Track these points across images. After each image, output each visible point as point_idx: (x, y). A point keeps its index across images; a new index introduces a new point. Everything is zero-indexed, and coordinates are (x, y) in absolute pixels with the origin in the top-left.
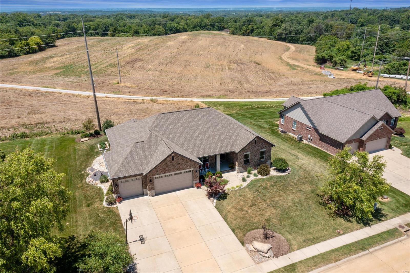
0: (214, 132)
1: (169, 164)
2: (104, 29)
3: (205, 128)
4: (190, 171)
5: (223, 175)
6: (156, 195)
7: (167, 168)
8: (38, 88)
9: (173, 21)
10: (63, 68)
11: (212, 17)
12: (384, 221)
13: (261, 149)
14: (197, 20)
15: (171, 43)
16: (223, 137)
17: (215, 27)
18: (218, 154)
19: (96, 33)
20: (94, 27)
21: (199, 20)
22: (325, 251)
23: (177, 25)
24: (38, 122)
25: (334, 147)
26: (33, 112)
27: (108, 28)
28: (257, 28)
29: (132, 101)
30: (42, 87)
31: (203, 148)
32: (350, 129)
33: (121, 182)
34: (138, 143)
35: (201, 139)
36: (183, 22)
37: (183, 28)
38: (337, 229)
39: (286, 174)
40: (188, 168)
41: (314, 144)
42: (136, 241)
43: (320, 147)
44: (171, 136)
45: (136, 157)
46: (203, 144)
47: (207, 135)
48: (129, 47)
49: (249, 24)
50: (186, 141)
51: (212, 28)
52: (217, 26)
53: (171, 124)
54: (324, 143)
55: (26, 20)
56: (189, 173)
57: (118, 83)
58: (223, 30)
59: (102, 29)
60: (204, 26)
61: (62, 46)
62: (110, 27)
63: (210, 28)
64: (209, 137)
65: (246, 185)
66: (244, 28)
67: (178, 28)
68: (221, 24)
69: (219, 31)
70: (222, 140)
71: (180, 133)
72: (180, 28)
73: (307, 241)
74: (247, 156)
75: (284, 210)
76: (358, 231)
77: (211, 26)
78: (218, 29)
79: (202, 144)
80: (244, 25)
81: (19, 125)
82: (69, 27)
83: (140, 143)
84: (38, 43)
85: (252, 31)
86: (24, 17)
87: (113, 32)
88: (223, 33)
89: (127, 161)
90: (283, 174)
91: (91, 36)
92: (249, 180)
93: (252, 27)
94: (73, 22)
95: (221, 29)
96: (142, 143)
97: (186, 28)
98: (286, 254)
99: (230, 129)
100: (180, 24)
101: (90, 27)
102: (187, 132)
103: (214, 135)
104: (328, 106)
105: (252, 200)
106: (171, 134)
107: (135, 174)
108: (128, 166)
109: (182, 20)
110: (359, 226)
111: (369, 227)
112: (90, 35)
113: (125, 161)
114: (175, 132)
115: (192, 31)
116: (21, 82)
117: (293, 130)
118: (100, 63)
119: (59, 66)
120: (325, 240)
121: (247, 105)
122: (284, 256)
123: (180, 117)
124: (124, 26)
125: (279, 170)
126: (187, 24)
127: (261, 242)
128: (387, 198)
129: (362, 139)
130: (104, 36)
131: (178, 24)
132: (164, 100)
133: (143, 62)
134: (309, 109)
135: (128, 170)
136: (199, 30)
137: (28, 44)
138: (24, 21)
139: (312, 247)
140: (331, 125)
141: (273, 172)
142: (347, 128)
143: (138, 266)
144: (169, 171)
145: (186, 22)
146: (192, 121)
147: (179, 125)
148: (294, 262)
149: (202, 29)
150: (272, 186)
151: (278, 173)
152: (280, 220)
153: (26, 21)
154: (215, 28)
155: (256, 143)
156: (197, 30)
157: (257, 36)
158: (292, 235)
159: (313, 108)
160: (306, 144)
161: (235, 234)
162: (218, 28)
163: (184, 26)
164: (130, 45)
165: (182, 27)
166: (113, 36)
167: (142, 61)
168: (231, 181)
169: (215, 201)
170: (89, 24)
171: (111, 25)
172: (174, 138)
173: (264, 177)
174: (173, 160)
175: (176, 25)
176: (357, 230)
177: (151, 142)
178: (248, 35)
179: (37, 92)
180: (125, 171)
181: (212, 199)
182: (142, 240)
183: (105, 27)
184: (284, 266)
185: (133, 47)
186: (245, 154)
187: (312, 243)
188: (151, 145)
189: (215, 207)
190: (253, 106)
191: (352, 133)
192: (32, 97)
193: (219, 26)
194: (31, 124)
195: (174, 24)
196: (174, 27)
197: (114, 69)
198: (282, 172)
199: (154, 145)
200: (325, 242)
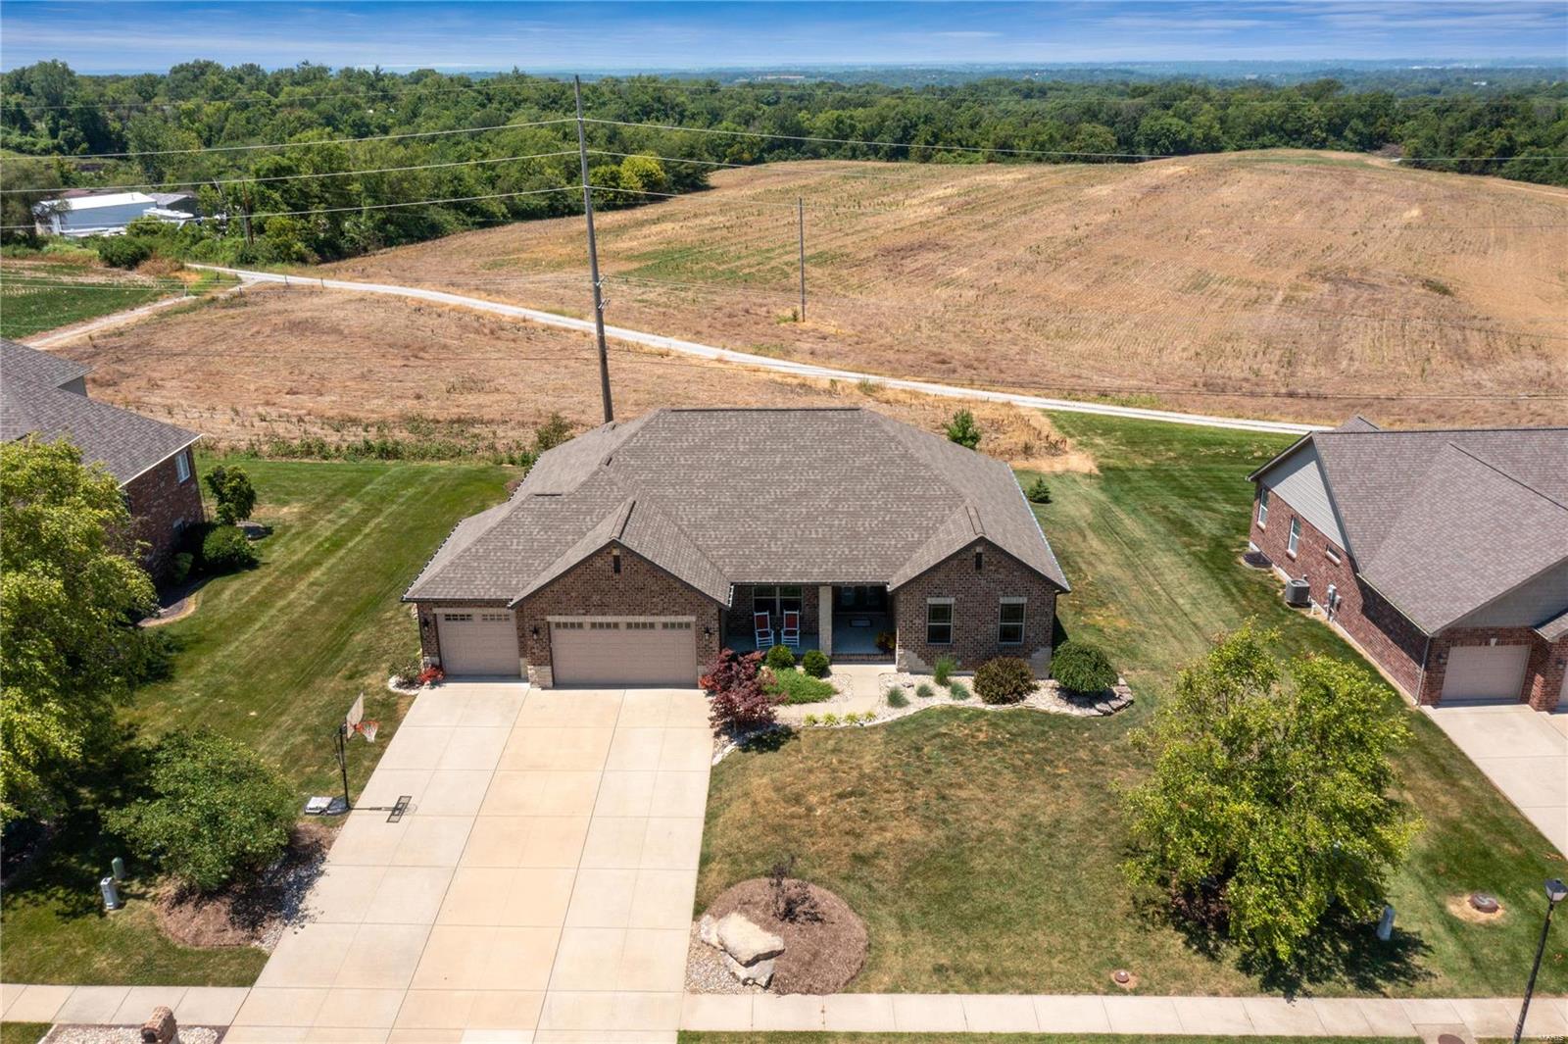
0: (836, 500)
1: (604, 584)
2: (899, 133)
3: (807, 481)
4: (688, 625)
5: (834, 668)
6: (557, 684)
7: (596, 598)
8: (529, 313)
9: (1167, 107)
10: (655, 258)
11: (1340, 95)
12: (1385, 996)
13: (1005, 594)
14: (1267, 107)
15: (1103, 191)
16: (864, 525)
17: (1348, 133)
18: (825, 584)
19: (868, 146)
20: (867, 125)
21: (1278, 105)
22: (987, 1030)
23: (1183, 123)
24: (455, 417)
25: (1403, 648)
26: (471, 385)
27: (913, 132)
28: (1532, 143)
29: (795, 382)
30: (547, 312)
31: (769, 554)
32: (1483, 577)
33: (448, 618)
34: (540, 499)
35: (776, 520)
36: (1208, 112)
37: (1206, 137)
38: (1127, 966)
39: (1094, 712)
40: (677, 613)
41: (1344, 626)
42: (379, 809)
43: (1361, 641)
44: (670, 491)
45: (515, 541)
46: (777, 539)
47: (807, 507)
48: (931, 200)
49: (1499, 125)
50: (718, 517)
51: (1331, 138)
52: (1355, 132)
53: (691, 450)
54: (1373, 627)
55: (663, 99)
56: (683, 632)
57: (795, 319)
58: (1379, 148)
59: (892, 132)
60: (1297, 131)
61: (729, 187)
62: (921, 127)
63: (1325, 140)
64: (810, 517)
65: (888, 719)
66: (1470, 140)
67: (1183, 136)
68: (1372, 124)
69: (1362, 151)
70: (855, 536)
71: (707, 485)
72: (1190, 136)
73: (951, 973)
74: (940, 612)
75: (953, 840)
76: (1215, 999)
77: (1327, 131)
78: (1360, 142)
79: (773, 537)
80: (1472, 128)
81: (401, 417)
82: (782, 128)
83: (546, 498)
84: (647, 176)
85: (1508, 151)
86: (659, 89)
87: (927, 143)
88: (1375, 160)
89: (477, 552)
90: (1076, 712)
91: (850, 159)
92: (916, 705)
93: (1510, 139)
94: (800, 110)
95: (1370, 143)
96: (554, 499)
97: (1217, 138)
98: (823, 992)
99: (908, 499)
100: (1194, 119)
101: (853, 127)
102: (735, 488)
103: (832, 511)
104: (1447, 471)
105: (862, 776)
106: (673, 486)
107: (487, 597)
108: (474, 568)
109: (1207, 106)
110: (1241, 981)
111: (1282, 1001)
112: (850, 154)
113: (473, 550)
114: (690, 481)
115: (1240, 148)
116: (498, 292)
117: (1288, 556)
118: (788, 249)
119: (650, 249)
120: (1028, 992)
121: (1222, 444)
122: (810, 997)
123: (731, 431)
124: (972, 127)
125: (1070, 694)
126: (1222, 121)
127: (757, 921)
128: (1494, 909)
129: (1541, 632)
130: (897, 160)
131: (1188, 120)
132: (908, 389)
133: (946, 253)
134: (1345, 470)
135: (470, 582)
136: (1273, 146)
137: (615, 178)
138: (656, 106)
139: (953, 999)
140: (1419, 550)
141: (1045, 698)
142: (1474, 571)
143: (321, 883)
144: (602, 608)
145: (1220, 113)
146: (772, 450)
147: (717, 457)
148: (829, 1028)
149: (1287, 144)
150: (990, 745)
151: (1063, 702)
152: (909, 870)
153: (663, 104)
154: (1346, 139)
155: (979, 566)
156: (1264, 147)
157: (1527, 176)
158: (905, 936)
159: (1369, 470)
160: (1315, 623)
161: (700, 872)
162: (1356, 139)
163: (1211, 127)
164: (940, 193)
165: (1199, 133)
166: (926, 158)
167: (946, 248)
168: (847, 693)
169: (731, 747)
170: (851, 117)
171: (928, 120)
172: (679, 500)
173: (990, 708)
174: (617, 570)
175: (1176, 123)
176: (1215, 994)
177: (584, 499)
178: (1482, 172)
179: (523, 327)
180: (460, 583)
181: (726, 738)
182: (398, 810)
183: (905, 129)
184: (778, 1029)
185: (942, 201)
186: (930, 601)
187: (965, 987)
188: (578, 511)
189: (713, 768)
190: (1247, 448)
191: (1484, 596)
192: (498, 338)
193: (1365, 131)
194: (438, 422)
195: (1169, 120)
196: (1167, 133)
197: (820, 271)
198: (1079, 706)
199: (590, 512)
200: (1027, 998)
